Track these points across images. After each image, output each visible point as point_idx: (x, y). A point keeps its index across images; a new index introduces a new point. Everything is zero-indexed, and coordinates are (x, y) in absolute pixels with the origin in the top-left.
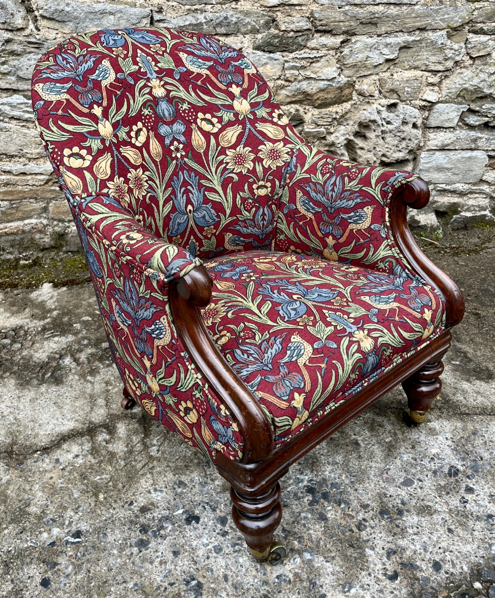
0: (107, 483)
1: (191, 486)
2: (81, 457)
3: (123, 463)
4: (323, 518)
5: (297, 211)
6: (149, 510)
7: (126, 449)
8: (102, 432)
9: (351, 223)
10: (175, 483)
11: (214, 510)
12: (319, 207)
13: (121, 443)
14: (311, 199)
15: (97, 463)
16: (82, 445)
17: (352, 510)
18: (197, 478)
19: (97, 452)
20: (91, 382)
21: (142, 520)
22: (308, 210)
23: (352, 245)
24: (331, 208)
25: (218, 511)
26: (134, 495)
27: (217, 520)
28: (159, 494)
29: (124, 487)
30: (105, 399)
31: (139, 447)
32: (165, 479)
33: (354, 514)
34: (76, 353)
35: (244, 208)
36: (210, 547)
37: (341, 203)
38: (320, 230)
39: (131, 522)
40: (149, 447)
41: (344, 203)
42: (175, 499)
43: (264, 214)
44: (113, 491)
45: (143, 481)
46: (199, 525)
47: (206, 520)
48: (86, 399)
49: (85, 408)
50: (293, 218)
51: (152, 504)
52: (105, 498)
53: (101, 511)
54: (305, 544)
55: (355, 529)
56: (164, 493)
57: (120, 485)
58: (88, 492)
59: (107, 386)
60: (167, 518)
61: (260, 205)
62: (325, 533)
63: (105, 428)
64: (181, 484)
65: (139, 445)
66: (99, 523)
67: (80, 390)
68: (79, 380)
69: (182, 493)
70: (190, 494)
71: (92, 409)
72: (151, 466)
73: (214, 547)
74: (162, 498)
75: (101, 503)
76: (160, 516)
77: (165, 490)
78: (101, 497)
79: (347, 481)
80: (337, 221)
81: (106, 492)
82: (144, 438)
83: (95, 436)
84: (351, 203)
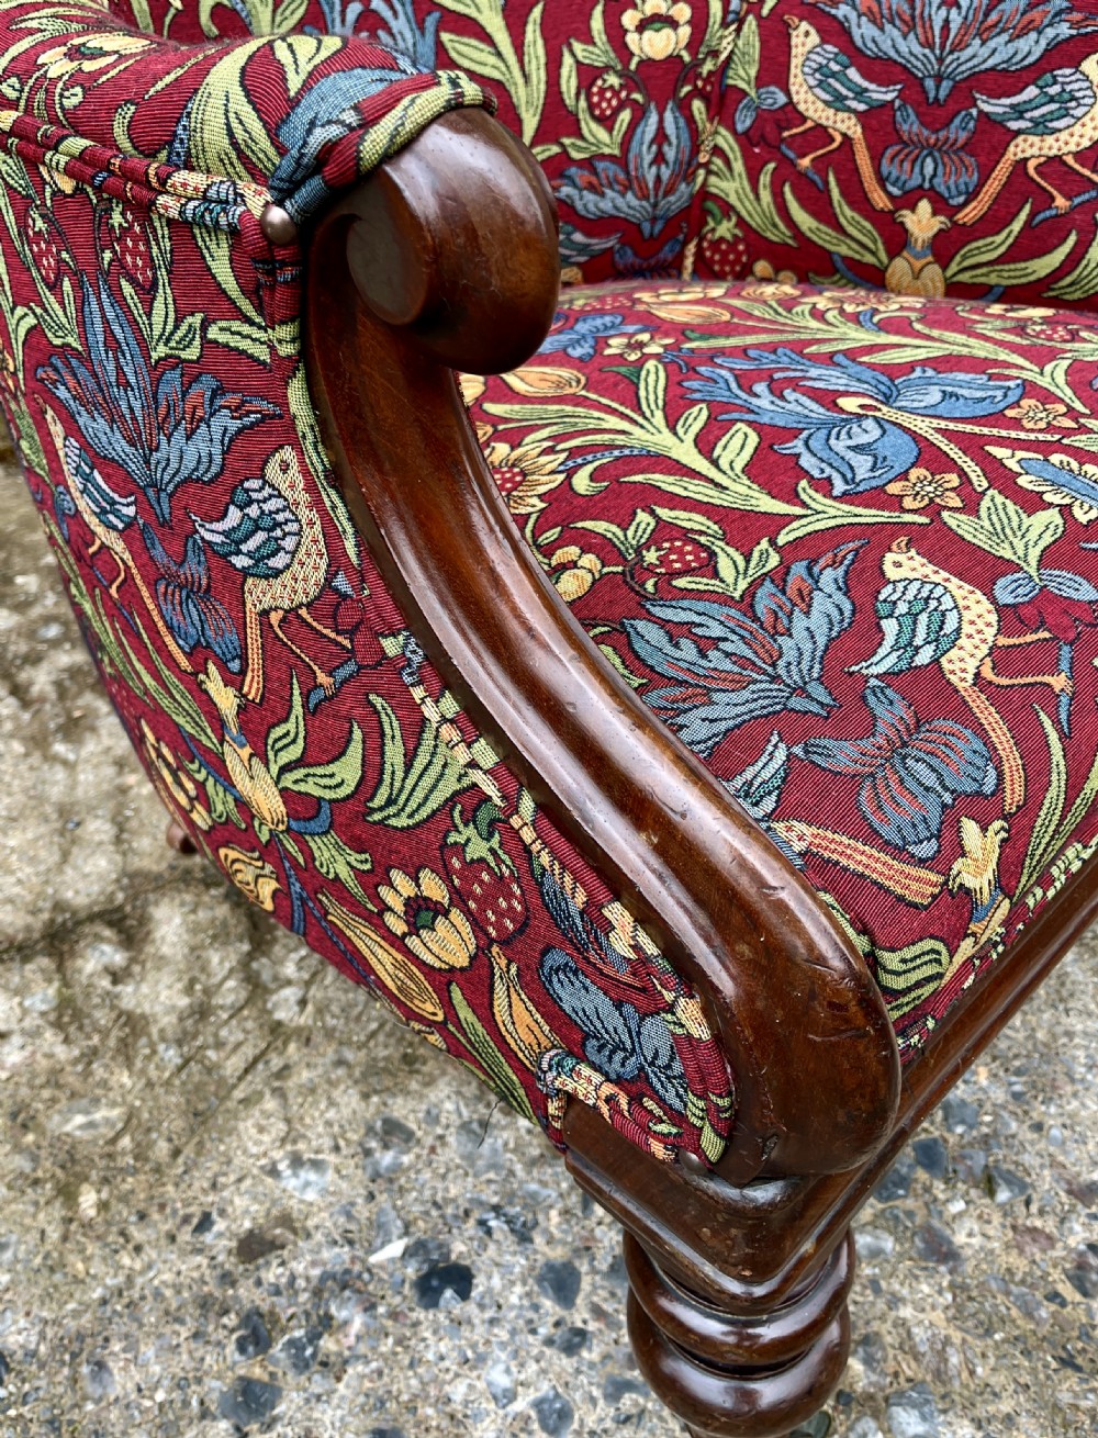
0: (113, 1141)
1: (429, 1141)
2: (16, 1040)
3: (171, 1055)
4: (939, 1251)
5: (791, 114)
6: (275, 1246)
7: (184, 1002)
8: (99, 938)
9: (1018, 132)
10: (370, 1130)
11: (523, 1236)
12: (883, 81)
13: (166, 978)
14: (853, 53)
15: (76, 1061)
16: (21, 991)
17: (1041, 1212)
18: (449, 1106)
19: (78, 1015)
20: (65, 763)
21: (247, 1294)
22: (837, 103)
23: (1017, 226)
24: (939, 78)
25: (539, 1240)
26: (214, 1186)
27: (540, 1280)
28: (312, 1176)
29: (176, 1153)
30: (113, 820)
31: (231, 992)
32: (331, 1114)
33: (1049, 1225)
34: (20, 668)
35: (591, 107)
36: (521, 1405)
37: (985, 52)
38: (882, 181)
39: (204, 1304)
40: (267, 991)
41: (996, 52)
42: (371, 1197)
43: (661, 137)
44: (135, 1172)
45: (247, 1127)
46: (471, 1308)
47: (496, 1282)
48: (46, 820)
49: (43, 854)
50: (773, 148)
51: (286, 1220)
52: (103, 1206)
53: (87, 1260)
54: (891, 1366)
55: (1067, 1291)
56: (330, 1175)
57: (162, 1149)
58: (36, 1182)
59: (120, 772)
60: (343, 1282)
61: (649, 97)
62: (957, 1315)
63: (111, 924)
64: (393, 1131)
65: (231, 983)
66: (76, 1314)
67: (25, 791)
68: (27, 755)
69: (397, 1168)
70: (427, 1175)
71: (65, 856)
72: (276, 1062)
73: (538, 1404)
74: (324, 1192)
75: (87, 1226)
76: (316, 1272)
77: (332, 1159)
78: (88, 1200)
79: (999, 1095)
80: (958, 131)
81: (105, 1181)
82: (250, 956)
83: (73, 954)
84: (1031, 47)
